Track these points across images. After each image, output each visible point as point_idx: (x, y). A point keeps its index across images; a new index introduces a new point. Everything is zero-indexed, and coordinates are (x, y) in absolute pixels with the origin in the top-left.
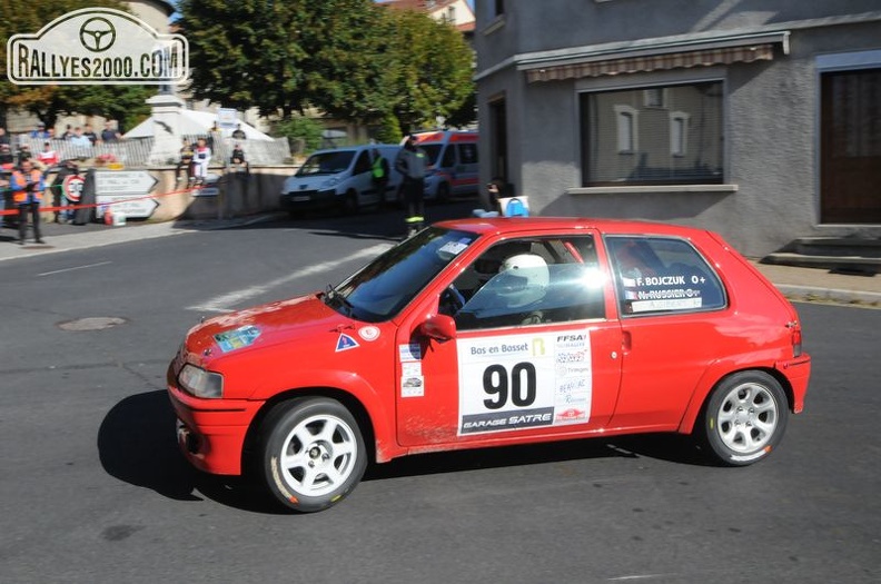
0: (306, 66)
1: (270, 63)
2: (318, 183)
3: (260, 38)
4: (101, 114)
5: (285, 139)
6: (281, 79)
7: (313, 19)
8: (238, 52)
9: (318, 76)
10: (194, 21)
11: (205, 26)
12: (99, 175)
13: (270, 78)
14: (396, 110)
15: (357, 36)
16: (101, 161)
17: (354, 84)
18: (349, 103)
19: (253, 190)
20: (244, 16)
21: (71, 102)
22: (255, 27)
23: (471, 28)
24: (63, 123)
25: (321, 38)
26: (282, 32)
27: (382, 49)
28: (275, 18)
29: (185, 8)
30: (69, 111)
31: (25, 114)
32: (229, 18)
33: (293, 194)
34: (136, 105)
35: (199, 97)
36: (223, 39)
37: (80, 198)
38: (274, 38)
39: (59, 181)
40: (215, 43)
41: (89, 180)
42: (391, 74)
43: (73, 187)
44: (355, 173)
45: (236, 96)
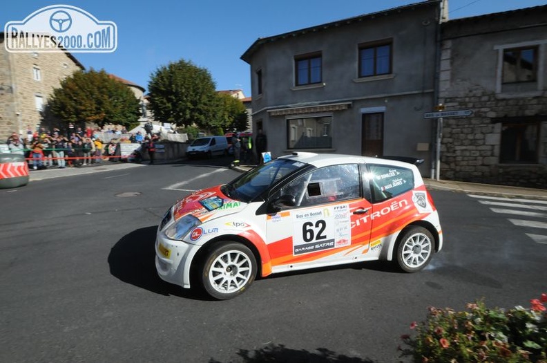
0: (192, 110)
1: (181, 109)
2: (198, 148)
3: (177, 101)
4: (121, 124)
5: (186, 134)
6: (184, 114)
7: (196, 95)
8: (170, 105)
9: (197, 114)
10: (154, 94)
11: (157, 96)
12: (122, 145)
13: (181, 114)
14: (222, 125)
15: (209, 101)
16: (122, 140)
17: (209, 117)
18: (207, 123)
19: (176, 150)
20: (172, 93)
21: (110, 120)
22: (176, 97)
23: (250, 100)
24: (107, 127)
25: (198, 101)
26: (185, 99)
27: (217, 106)
28: (182, 94)
29: (150, 90)
30: (109, 122)
31: (93, 124)
32: (167, 93)
33: (190, 152)
34: (133, 122)
35: (156, 120)
36: (165, 101)
37: (115, 153)
38: (182, 101)
39: (107, 146)
40: (162, 102)
41: (118, 146)
42: (220, 114)
43: (112, 149)
44: (210, 145)
45: (169, 120)
